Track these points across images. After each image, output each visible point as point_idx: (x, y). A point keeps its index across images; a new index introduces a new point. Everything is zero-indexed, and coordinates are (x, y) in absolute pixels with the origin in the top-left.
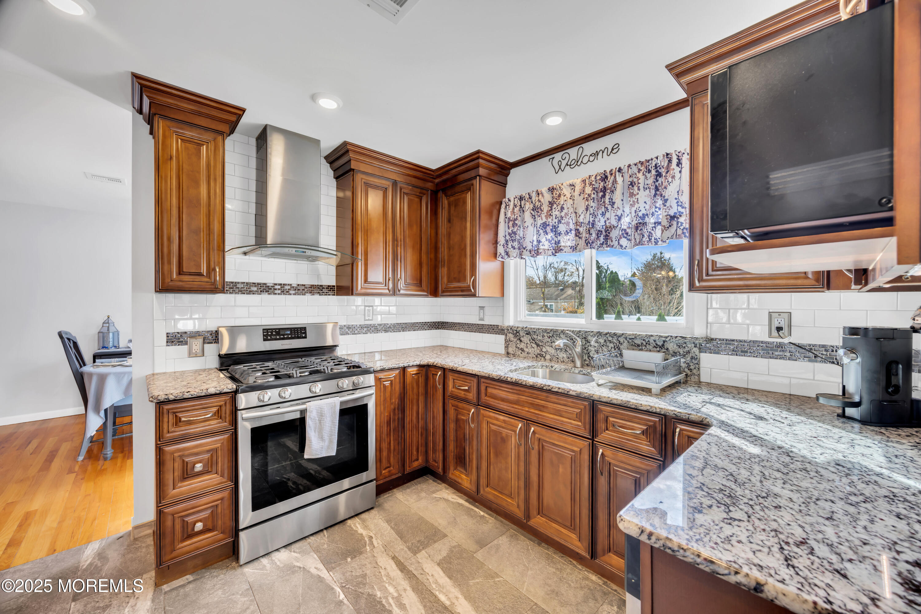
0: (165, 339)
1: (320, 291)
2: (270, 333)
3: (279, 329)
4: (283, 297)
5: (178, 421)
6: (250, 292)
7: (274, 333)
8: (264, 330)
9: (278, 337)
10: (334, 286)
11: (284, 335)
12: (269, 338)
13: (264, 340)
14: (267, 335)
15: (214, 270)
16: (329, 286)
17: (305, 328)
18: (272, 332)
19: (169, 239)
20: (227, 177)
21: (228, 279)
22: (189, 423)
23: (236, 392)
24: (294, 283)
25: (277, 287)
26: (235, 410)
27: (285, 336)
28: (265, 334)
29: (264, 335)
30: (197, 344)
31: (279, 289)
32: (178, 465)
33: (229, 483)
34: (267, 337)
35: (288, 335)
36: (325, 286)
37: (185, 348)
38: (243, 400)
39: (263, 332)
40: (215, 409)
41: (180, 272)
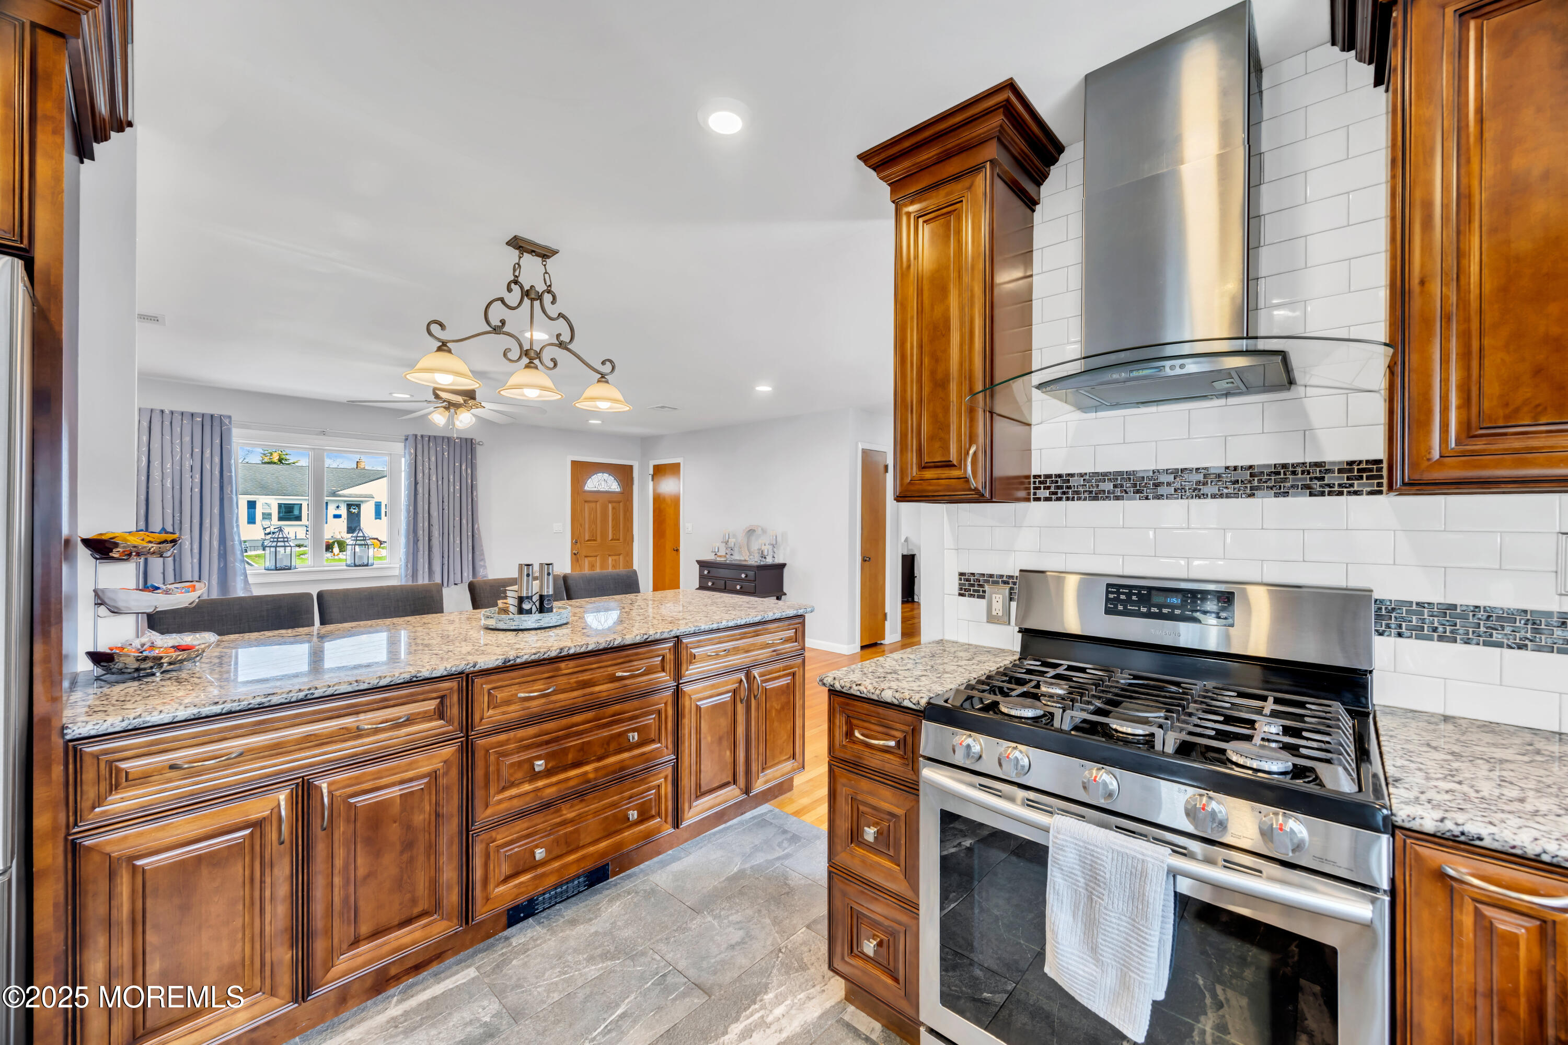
1: (1316, 484)
2: (1123, 597)
3: (1150, 589)
4: (1176, 503)
7: (1134, 598)
8: (1108, 585)
9: (1144, 610)
10: (1380, 462)
11: (1160, 607)
12: (1120, 608)
13: (1108, 611)
14: (1117, 599)
16: (1351, 463)
18: (1129, 595)
25: (1164, 478)
27: (1165, 611)
28: (1111, 596)
29: (1108, 599)
31: (1169, 484)
34: (1116, 606)
35: (1173, 607)
36: (1334, 463)
39: (1108, 592)
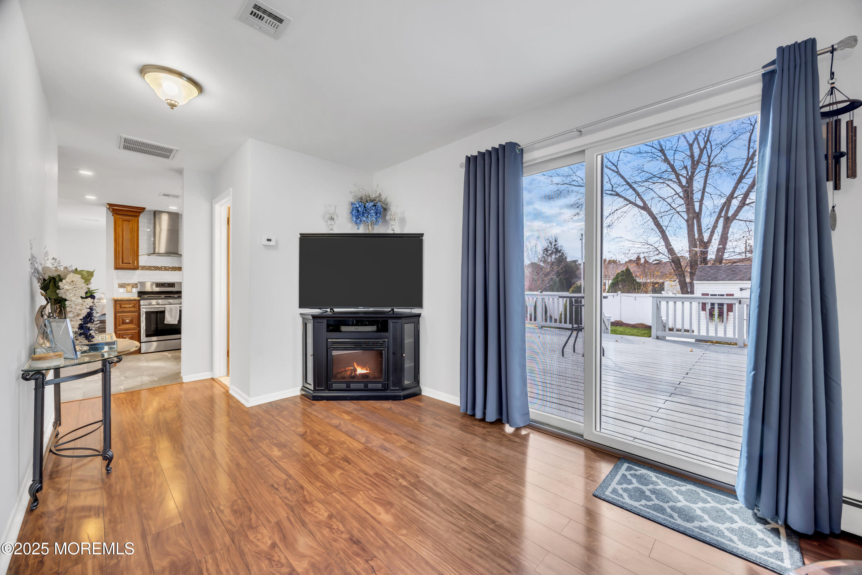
0: (117, 285)
2: (159, 285)
3: (163, 284)
4: (165, 272)
5: (121, 307)
6: (151, 270)
9: (162, 286)
11: (165, 286)
13: (157, 287)
15: (135, 262)
17: (174, 284)
19: (119, 252)
20: (140, 232)
21: (140, 265)
22: (125, 307)
23: (140, 300)
24: (171, 266)
25: (163, 268)
26: (140, 305)
28: (157, 285)
30: (129, 288)
32: (121, 320)
33: (138, 328)
37: (125, 289)
38: (142, 302)
40: (133, 305)
41: (123, 263)
